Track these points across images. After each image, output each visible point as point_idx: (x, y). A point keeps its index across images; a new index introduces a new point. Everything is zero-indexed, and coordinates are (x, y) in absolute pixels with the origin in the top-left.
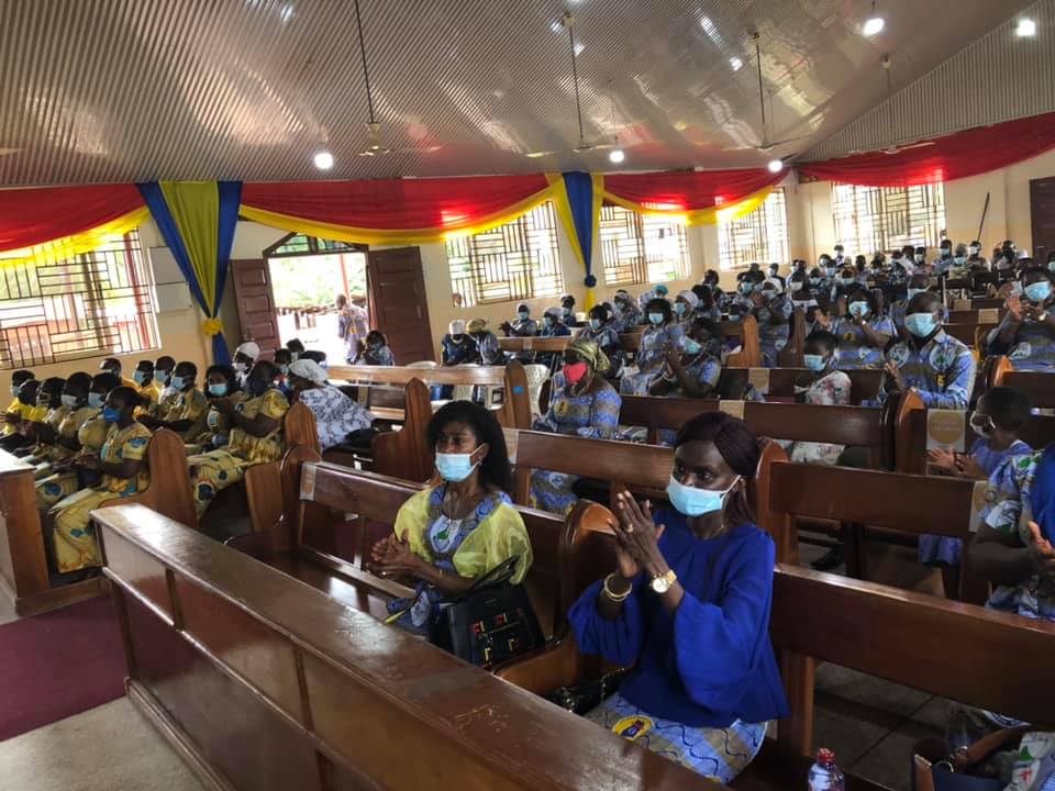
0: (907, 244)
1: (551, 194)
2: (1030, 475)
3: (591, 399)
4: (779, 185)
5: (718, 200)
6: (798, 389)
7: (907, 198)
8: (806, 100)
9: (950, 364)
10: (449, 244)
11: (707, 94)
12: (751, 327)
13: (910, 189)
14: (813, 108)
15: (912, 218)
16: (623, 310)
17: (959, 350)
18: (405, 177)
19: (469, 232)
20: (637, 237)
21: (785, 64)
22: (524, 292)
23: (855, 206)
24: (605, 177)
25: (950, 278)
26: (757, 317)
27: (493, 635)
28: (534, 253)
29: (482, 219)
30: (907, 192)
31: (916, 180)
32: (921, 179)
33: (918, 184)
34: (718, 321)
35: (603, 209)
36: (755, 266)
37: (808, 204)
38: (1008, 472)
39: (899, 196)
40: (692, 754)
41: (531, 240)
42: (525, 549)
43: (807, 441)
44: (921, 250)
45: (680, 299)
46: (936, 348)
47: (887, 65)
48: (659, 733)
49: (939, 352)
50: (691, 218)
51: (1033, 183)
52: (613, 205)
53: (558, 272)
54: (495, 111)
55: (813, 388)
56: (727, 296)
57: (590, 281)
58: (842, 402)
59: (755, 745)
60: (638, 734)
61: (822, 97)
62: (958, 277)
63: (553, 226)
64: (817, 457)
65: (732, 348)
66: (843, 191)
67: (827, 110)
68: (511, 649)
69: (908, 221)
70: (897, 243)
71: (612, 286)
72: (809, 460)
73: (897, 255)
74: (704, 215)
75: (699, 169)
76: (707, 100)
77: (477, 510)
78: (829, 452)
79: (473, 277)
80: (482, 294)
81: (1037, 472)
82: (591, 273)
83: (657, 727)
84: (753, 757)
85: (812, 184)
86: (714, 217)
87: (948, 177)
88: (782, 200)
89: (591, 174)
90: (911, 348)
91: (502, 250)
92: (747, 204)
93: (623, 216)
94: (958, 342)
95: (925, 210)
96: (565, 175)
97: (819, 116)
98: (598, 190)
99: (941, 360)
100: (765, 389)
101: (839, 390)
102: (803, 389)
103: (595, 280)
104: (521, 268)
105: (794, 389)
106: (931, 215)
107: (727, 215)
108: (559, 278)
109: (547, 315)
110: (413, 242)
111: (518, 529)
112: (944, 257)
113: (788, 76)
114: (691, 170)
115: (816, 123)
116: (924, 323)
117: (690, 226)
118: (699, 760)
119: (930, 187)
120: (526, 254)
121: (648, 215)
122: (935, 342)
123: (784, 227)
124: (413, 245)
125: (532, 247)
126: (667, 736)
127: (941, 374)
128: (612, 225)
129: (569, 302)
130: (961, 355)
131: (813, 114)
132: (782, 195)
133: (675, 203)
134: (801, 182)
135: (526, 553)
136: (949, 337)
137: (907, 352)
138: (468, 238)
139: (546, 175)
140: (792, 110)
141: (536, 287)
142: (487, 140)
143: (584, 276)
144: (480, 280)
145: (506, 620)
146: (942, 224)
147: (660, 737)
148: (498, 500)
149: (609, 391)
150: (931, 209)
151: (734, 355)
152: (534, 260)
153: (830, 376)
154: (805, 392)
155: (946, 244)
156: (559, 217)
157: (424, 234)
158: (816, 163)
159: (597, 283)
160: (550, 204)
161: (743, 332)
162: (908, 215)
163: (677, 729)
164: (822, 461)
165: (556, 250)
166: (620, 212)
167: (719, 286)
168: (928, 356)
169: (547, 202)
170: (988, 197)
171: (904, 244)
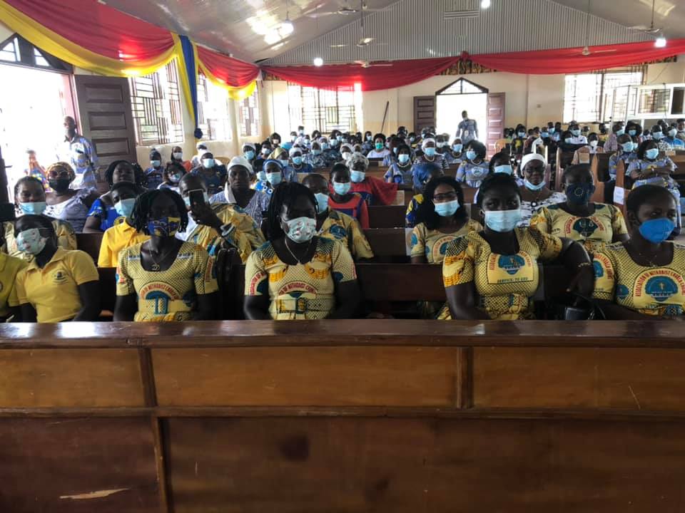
7: (337, 99)
15: (340, 112)
18: (100, 2)
23: (302, 101)
24: (197, 47)
30: (337, 95)
37: (269, 97)
39: (332, 97)
50: (229, 92)
51: (416, 99)
52: (200, 71)
57: (199, 134)
66: (293, 89)
67: (286, 42)
69: (338, 114)
70: (329, 127)
74: (235, 92)
75: (231, 55)
85: (273, 82)
87: (366, 88)
88: (257, 90)
89: (191, 41)
91: (152, 95)
96: (181, 38)
98: (196, 57)
106: (352, 112)
108: (180, 127)
117: (230, 99)
134: (264, 79)
139: (171, 33)
156: (179, 73)
158: (276, 68)
160: (175, 61)
162: (338, 111)
165: (178, 103)
169: (174, 58)
170: (388, 103)
171: (333, 128)
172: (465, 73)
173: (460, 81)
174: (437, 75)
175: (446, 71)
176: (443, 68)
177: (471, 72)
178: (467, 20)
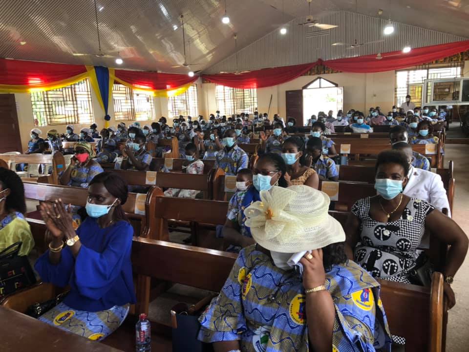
0: (243, 112)
1: (88, 76)
2: (242, 198)
3: (88, 170)
4: (194, 83)
5: (168, 86)
6: (184, 167)
7: (244, 93)
8: (206, 47)
9: (239, 158)
10: (32, 95)
11: (162, 38)
12: (175, 142)
13: (245, 90)
14: (208, 51)
15: (245, 102)
16: (121, 132)
17: (242, 153)
18: (6, 58)
19: (44, 89)
20: (131, 99)
21: (196, 30)
22: (73, 121)
23: (224, 95)
24: (116, 70)
25: (257, 127)
26: (178, 138)
27: (5, 281)
28: (78, 102)
29: (51, 84)
30: (244, 91)
31: (247, 86)
32: (249, 86)
33: (247, 88)
34: (163, 139)
35: (114, 85)
36: (181, 116)
37: (205, 92)
38: (235, 198)
39: (241, 92)
40: (90, 325)
41: (77, 96)
42: (30, 239)
43: (185, 189)
44: (247, 115)
45: (146, 128)
46: (234, 152)
47: (235, 38)
48: (76, 317)
49: (235, 153)
50: (155, 93)
51: (287, 92)
52: (119, 84)
53: (91, 112)
54: (59, 31)
55: (189, 167)
56: (168, 128)
57: (107, 118)
58: (200, 173)
59: (122, 317)
60: (66, 319)
61: (212, 47)
62: (260, 126)
63: (89, 90)
64: (189, 196)
65: (167, 151)
66: (220, 88)
67: (214, 53)
68: (16, 287)
69: (244, 103)
70: (239, 112)
71: (117, 121)
72: (185, 197)
73: (238, 116)
74: (161, 92)
75: (159, 72)
76: (163, 41)
77: (3, 221)
78: (194, 193)
79: (46, 111)
80: (51, 120)
81: (244, 197)
82: (108, 114)
83: (76, 315)
84: (121, 323)
85: (208, 84)
86: (166, 94)
87: (258, 87)
88: (195, 90)
89: (109, 68)
90: (225, 152)
91: (62, 99)
92: (181, 90)
93: (124, 89)
94: (242, 150)
95: (250, 99)
96: (96, 67)
97: (211, 55)
98: (112, 76)
99: (236, 156)
100: (171, 168)
101: (199, 168)
102: (185, 167)
103: (110, 117)
104: (72, 109)
105: (182, 167)
106: (252, 101)
107: (172, 93)
108: (92, 115)
109: (82, 132)
110: (11, 91)
111: (26, 229)
112: (256, 118)
113: (198, 35)
114: (156, 72)
115: (209, 58)
116: (230, 141)
117: (155, 97)
118: (94, 327)
119: (252, 90)
120: (75, 102)
121: (136, 90)
122: (234, 150)
123: (196, 101)
124: (11, 93)
125: (78, 99)
126: (79, 318)
127: (235, 162)
128: (118, 92)
129: (94, 127)
130: (243, 155)
131: (208, 54)
132: (195, 87)
133: (149, 86)
134: (203, 82)
135: (30, 241)
136: (239, 148)
137: (224, 153)
138: (43, 92)
139: (86, 66)
140: (200, 51)
141: (80, 119)
142: (55, 45)
143: (104, 115)
144: (50, 113)
145: (14, 273)
146: (256, 106)
147: (77, 319)
148: (14, 216)
149: (97, 167)
150: (252, 99)
151: (168, 154)
152: (79, 106)
153: (196, 162)
154: (186, 168)
155: (256, 113)
156: (92, 86)
157: (16, 88)
158: (209, 75)
159: (111, 119)
160: (88, 80)
161: (172, 144)
162: (244, 101)
163: (85, 314)
164: (190, 197)
165: (90, 102)
166: (122, 87)
167: (167, 124)
168: (231, 155)
169: (86, 79)
170: (272, 96)
171: (242, 112)
172: (320, 74)
173: (318, 80)
174: (302, 75)
175: (307, 72)
176: (306, 70)
177: (324, 73)
178: (321, 37)
